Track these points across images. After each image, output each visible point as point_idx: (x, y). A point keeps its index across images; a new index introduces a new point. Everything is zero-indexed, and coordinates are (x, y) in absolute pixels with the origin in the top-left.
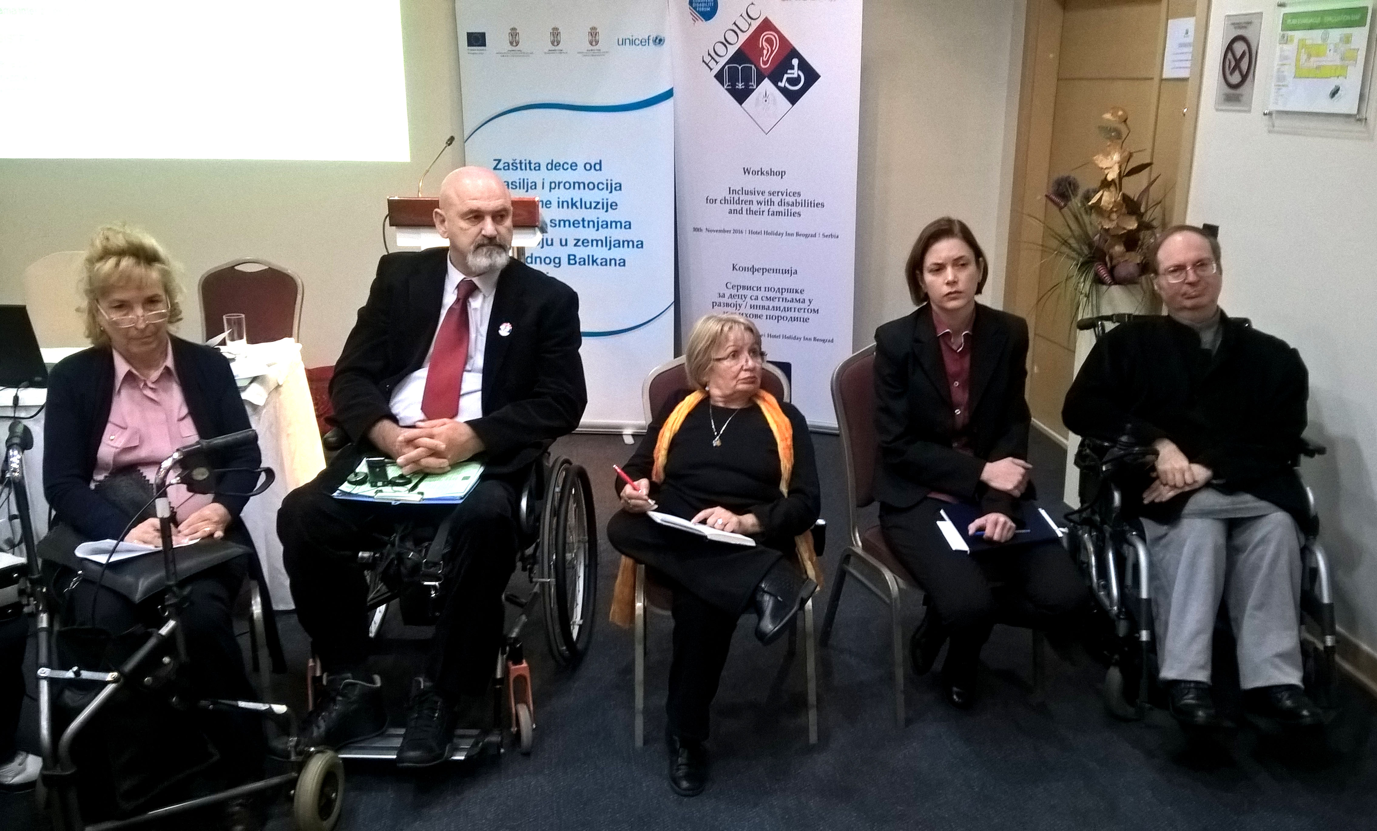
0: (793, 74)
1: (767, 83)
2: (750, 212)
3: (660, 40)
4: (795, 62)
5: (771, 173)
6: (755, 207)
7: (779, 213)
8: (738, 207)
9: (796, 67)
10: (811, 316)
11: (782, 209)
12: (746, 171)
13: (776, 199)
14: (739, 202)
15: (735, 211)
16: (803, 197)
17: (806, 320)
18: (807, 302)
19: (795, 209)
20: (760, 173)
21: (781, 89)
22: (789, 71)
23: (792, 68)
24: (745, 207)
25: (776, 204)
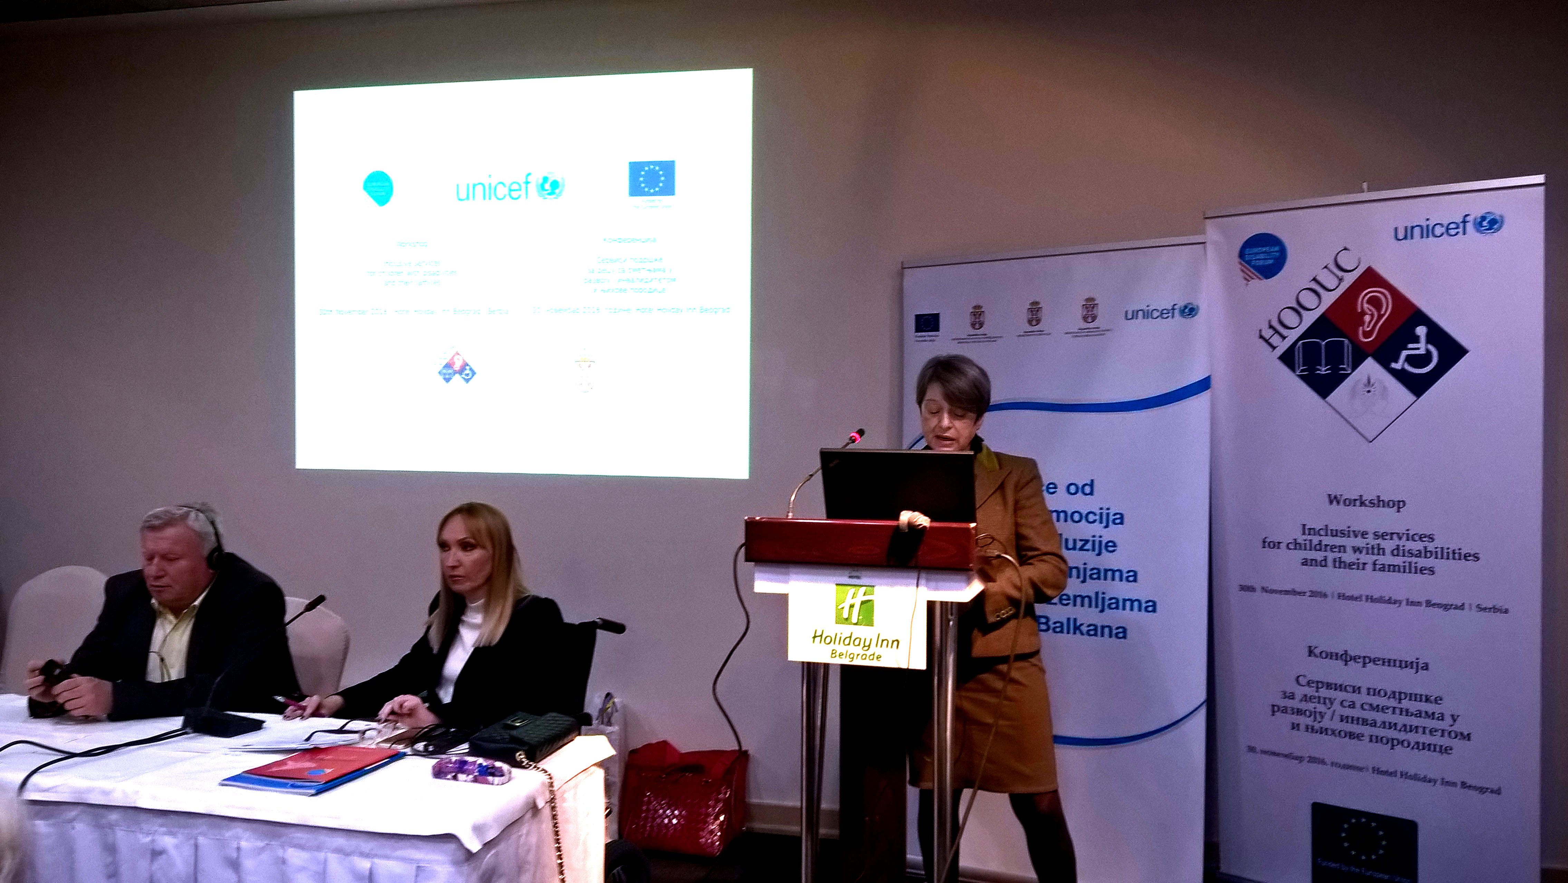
0: (1418, 349)
1: (1370, 366)
2: (1340, 564)
3: (1192, 310)
4: (1421, 331)
5: (1378, 503)
6: (1349, 557)
7: (1393, 568)
8: (1318, 556)
9: (1423, 339)
10: (1456, 743)
11: (1398, 561)
12: (1333, 499)
13: (1388, 545)
14: (1319, 547)
15: (1313, 562)
16: (1438, 543)
17: (1445, 750)
18: (1448, 720)
19: (1422, 562)
20: (1358, 503)
21: (1396, 374)
22: (1410, 346)
23: (1416, 340)
24: (1331, 556)
25: (1388, 551)
